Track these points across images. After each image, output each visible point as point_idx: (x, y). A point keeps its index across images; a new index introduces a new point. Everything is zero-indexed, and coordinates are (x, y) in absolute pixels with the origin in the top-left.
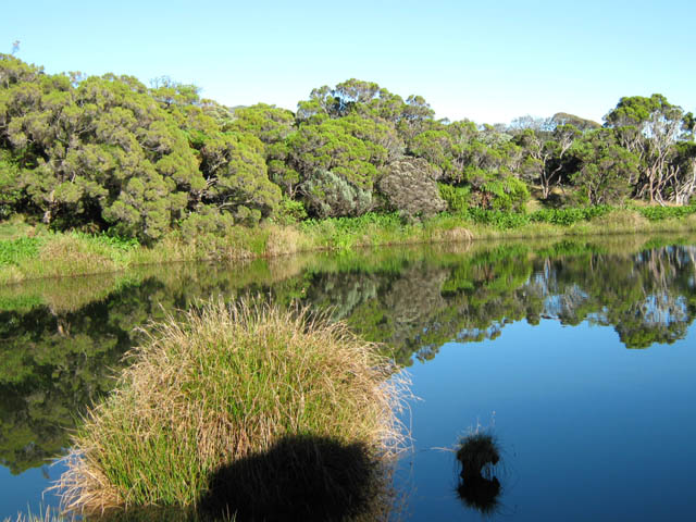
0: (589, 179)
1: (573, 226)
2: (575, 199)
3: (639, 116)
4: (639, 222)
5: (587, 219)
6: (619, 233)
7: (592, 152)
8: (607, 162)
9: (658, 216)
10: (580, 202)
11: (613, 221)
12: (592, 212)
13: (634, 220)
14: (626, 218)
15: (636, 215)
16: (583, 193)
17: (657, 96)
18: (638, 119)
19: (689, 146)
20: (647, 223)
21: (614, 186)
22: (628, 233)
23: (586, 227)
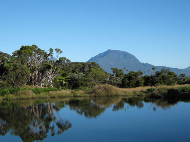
0: (11, 77)
1: (6, 96)
2: (5, 85)
3: (30, 53)
4: (31, 94)
5: (11, 93)
6: (24, 99)
7: (12, 67)
8: (19, 71)
9: (38, 92)
10: (8, 86)
11: (22, 94)
12: (13, 90)
13: (30, 93)
14: (27, 93)
15: (31, 91)
16: (8, 83)
17: (34, 45)
18: (30, 55)
19: (47, 65)
20: (34, 95)
21: (21, 80)
22: (28, 99)
23: (11, 96)
